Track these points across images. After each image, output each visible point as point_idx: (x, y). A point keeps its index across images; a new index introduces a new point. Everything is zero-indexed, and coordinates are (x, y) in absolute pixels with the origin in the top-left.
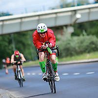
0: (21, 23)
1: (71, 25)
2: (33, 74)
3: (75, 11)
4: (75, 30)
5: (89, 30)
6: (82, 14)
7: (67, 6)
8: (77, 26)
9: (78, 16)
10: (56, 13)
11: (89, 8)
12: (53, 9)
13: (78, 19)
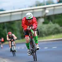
0: (11, 16)
1: (42, 17)
2: (19, 48)
3: (45, 8)
4: (45, 20)
5: (54, 20)
6: (49, 10)
7: (40, 5)
8: (46, 18)
9: (47, 11)
10: (33, 10)
11: (54, 7)
12: (31, 7)
13: (47, 13)
